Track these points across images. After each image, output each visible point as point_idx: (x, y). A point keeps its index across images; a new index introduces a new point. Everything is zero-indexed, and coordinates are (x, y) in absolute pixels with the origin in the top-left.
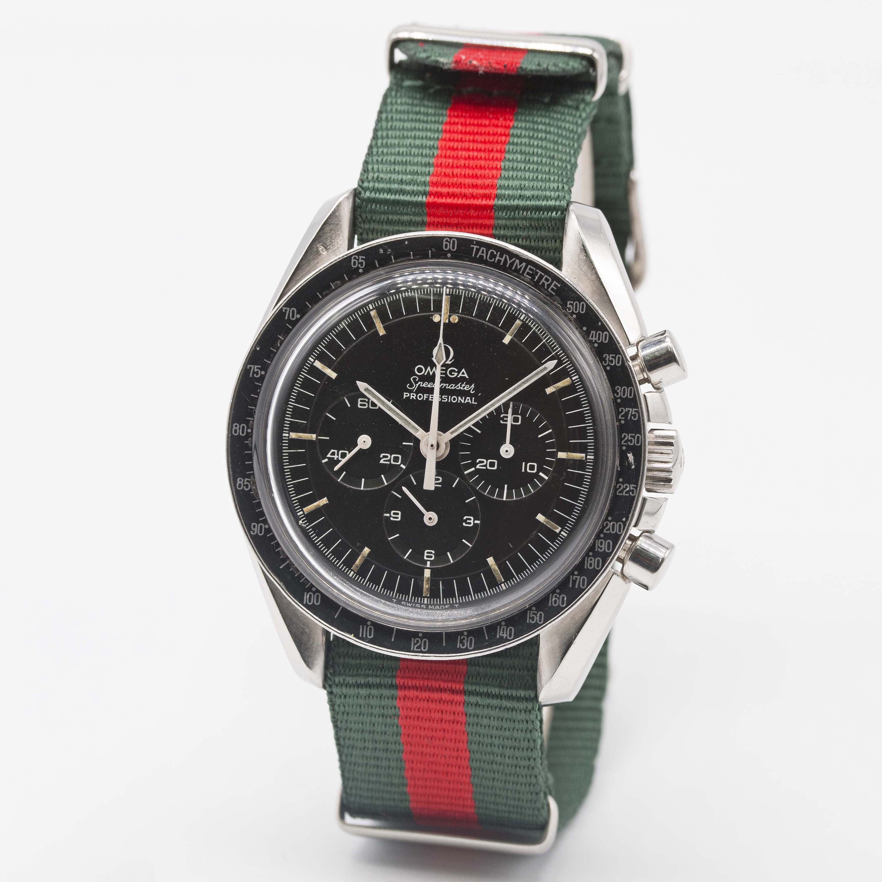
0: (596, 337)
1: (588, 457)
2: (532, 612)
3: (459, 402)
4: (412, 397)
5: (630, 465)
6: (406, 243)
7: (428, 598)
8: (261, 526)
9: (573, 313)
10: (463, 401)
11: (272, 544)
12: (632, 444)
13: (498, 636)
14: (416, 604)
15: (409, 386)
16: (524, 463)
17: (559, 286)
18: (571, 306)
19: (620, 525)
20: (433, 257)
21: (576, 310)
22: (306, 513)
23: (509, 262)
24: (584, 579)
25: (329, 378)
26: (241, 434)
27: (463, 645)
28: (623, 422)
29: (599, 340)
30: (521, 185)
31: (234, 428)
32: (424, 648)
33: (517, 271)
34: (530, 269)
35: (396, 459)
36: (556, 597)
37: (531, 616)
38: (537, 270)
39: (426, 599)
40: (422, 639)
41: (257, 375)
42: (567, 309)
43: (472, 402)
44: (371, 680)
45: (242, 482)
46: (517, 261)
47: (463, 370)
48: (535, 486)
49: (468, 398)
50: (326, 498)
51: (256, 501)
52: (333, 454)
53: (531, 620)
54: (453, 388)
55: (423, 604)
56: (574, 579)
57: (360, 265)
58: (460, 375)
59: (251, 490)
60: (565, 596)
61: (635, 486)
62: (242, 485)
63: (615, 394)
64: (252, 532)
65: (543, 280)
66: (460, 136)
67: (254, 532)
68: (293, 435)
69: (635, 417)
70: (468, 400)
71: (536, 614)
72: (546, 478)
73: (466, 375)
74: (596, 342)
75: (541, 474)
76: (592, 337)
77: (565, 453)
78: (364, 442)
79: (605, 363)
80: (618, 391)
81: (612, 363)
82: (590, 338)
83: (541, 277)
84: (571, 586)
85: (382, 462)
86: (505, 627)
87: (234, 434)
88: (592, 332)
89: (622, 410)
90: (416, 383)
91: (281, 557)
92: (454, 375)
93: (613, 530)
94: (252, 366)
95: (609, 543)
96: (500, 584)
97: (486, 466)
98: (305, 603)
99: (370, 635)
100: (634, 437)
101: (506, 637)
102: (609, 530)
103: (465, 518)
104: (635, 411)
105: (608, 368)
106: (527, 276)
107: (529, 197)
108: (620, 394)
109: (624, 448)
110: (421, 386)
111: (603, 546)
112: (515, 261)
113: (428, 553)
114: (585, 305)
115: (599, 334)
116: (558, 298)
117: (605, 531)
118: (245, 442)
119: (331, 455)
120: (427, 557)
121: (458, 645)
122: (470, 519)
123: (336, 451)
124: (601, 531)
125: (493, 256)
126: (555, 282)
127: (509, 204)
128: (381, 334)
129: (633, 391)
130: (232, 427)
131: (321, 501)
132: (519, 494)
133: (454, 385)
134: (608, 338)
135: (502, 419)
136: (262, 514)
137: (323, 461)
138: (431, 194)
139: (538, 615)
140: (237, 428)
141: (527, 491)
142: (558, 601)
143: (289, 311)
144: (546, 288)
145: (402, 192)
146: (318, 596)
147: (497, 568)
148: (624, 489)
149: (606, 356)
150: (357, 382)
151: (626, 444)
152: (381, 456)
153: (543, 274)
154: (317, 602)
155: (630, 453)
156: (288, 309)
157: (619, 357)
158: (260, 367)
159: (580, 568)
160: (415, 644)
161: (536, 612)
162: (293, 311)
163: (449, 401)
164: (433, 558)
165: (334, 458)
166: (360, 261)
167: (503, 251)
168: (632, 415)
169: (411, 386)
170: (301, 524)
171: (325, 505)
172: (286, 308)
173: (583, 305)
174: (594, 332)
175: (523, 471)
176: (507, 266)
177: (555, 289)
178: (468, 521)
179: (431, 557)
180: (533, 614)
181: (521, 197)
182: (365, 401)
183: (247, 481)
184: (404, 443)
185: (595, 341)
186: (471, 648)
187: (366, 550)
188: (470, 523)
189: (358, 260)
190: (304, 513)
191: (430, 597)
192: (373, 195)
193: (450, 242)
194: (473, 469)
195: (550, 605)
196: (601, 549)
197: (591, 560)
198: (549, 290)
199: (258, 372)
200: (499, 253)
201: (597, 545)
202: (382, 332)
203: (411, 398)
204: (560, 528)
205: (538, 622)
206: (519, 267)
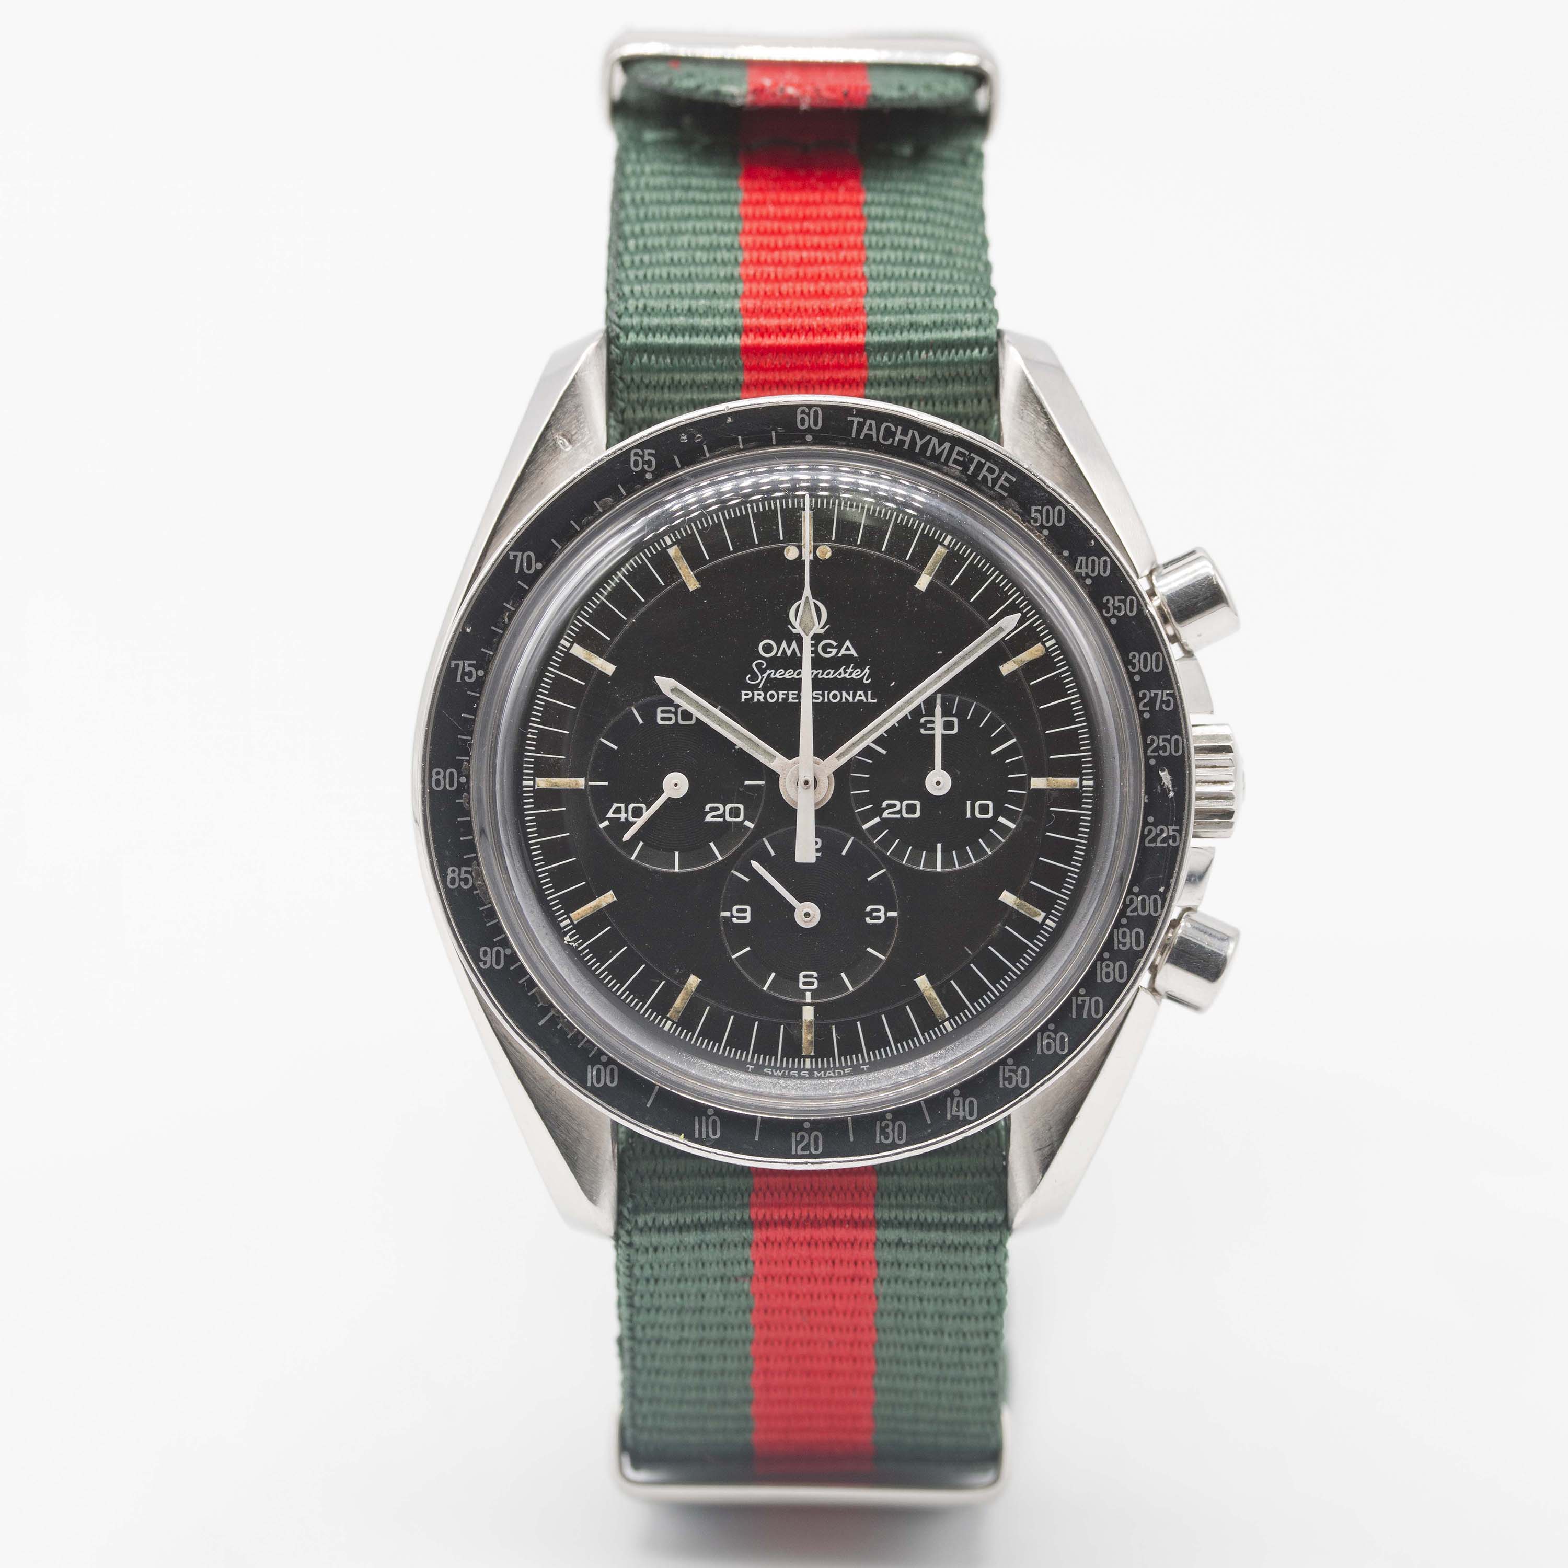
0: (1087, 567)
1: (1085, 783)
2: (1007, 1068)
3: (844, 700)
4: (756, 697)
5: (1165, 791)
6: (729, 420)
7: (811, 1057)
8: (498, 952)
9: (1042, 527)
10: (851, 699)
11: (520, 982)
12: (1167, 754)
13: (949, 1117)
14: (790, 1070)
15: (749, 679)
16: (968, 803)
17: (1014, 480)
18: (1038, 515)
19: (1155, 900)
20: (779, 443)
21: (1048, 522)
22: (575, 922)
23: (920, 443)
24: (1097, 1002)
25: (601, 674)
26: (448, 786)
27: (887, 1138)
28: (1147, 716)
29: (1093, 571)
30: (908, 304)
31: (434, 778)
32: (816, 1149)
33: (935, 457)
34: (959, 453)
35: (735, 813)
36: (1049, 1037)
37: (1006, 1076)
38: (972, 455)
39: (808, 1061)
40: (809, 1131)
41: (470, 678)
42: (1032, 521)
43: (867, 700)
44: (703, 1216)
45: (456, 875)
46: (935, 441)
47: (848, 643)
48: (991, 841)
49: (859, 693)
50: (611, 892)
51: (485, 907)
52: (618, 811)
53: (1006, 1083)
54: (830, 676)
55: (804, 1069)
56: (1079, 1002)
57: (646, 467)
58: (843, 652)
59: (474, 888)
60: (1065, 1035)
61: (1178, 828)
62: (457, 880)
63: (1130, 667)
64: (481, 964)
65: (984, 472)
66: (776, 225)
67: (485, 963)
68: (542, 783)
69: (1168, 706)
70: (860, 696)
71: (1015, 1072)
72: (1013, 826)
73: (853, 652)
74: (1087, 575)
75: (1001, 820)
76: (1080, 568)
77: (1045, 779)
78: (676, 785)
79: (1108, 612)
80: (1135, 661)
81: (1120, 611)
82: (1077, 570)
83: (980, 466)
84: (1074, 1016)
85: (708, 818)
86: (961, 1099)
87: (435, 788)
88: (1080, 558)
89: (1144, 695)
90: (763, 672)
91: (539, 1006)
92: (831, 652)
93: (1143, 909)
94: (461, 663)
95: (1138, 934)
96: (942, 1023)
97: (900, 812)
98: (589, 1084)
99: (714, 1134)
100: (1169, 741)
101: (964, 1117)
102: (1135, 909)
103: (869, 909)
104: (1167, 695)
105: (1114, 621)
106: (954, 466)
107: (927, 325)
108: (1139, 666)
109: (1152, 762)
110: (772, 676)
111: (1127, 940)
112: (930, 440)
113: (805, 977)
114: (1063, 510)
115: (1093, 561)
116: (1013, 503)
117: (1129, 913)
118: (457, 801)
119: (613, 813)
120: (805, 983)
121: (878, 1139)
122: (879, 910)
123: (623, 806)
124: (1122, 914)
125: (889, 434)
126: (1005, 474)
127: (894, 340)
128: (692, 588)
129: (1161, 659)
130: (431, 776)
131: (602, 897)
132: (964, 859)
133: (832, 671)
134: (1109, 567)
135: (924, 726)
136: (498, 929)
137: (602, 826)
138: (747, 330)
139: (1019, 1072)
140: (441, 777)
141: (979, 852)
142: (1053, 1045)
143: (521, 557)
144: (990, 484)
145: (694, 330)
146: (612, 1071)
147: (934, 994)
148: (1158, 835)
149: (1108, 600)
150: (656, 677)
151: (1156, 754)
152: (707, 808)
153: (983, 461)
154: (612, 1082)
155: (1164, 771)
156: (519, 554)
157: (1132, 601)
158: (474, 662)
159: (1089, 983)
160: (798, 1143)
161: (1015, 1068)
162: (529, 557)
163: (826, 700)
164: (815, 986)
165: (620, 818)
166: (646, 458)
167: (907, 424)
168: (1162, 702)
169: (754, 677)
170: (569, 942)
171: (610, 906)
172: (515, 553)
173: (1060, 511)
174: (1084, 558)
175: (968, 816)
176: (917, 450)
177: (1007, 485)
178: (875, 914)
179: (812, 984)
180: (1010, 1071)
181: (913, 326)
182: (669, 712)
183: (466, 872)
184: (747, 783)
185: (1087, 574)
186: (901, 1142)
187: (693, 981)
188: (879, 918)
189: (642, 457)
190: (572, 923)
191: (816, 1057)
192: (642, 339)
193: (808, 415)
194: (877, 820)
195: (1039, 1052)
196: (1124, 945)
197: (1108, 966)
198: (997, 488)
199: (471, 672)
200: (900, 428)
201: (1116, 939)
202: (693, 585)
203: (755, 700)
204: (1043, 914)
205: (1020, 1085)
206: (938, 451)
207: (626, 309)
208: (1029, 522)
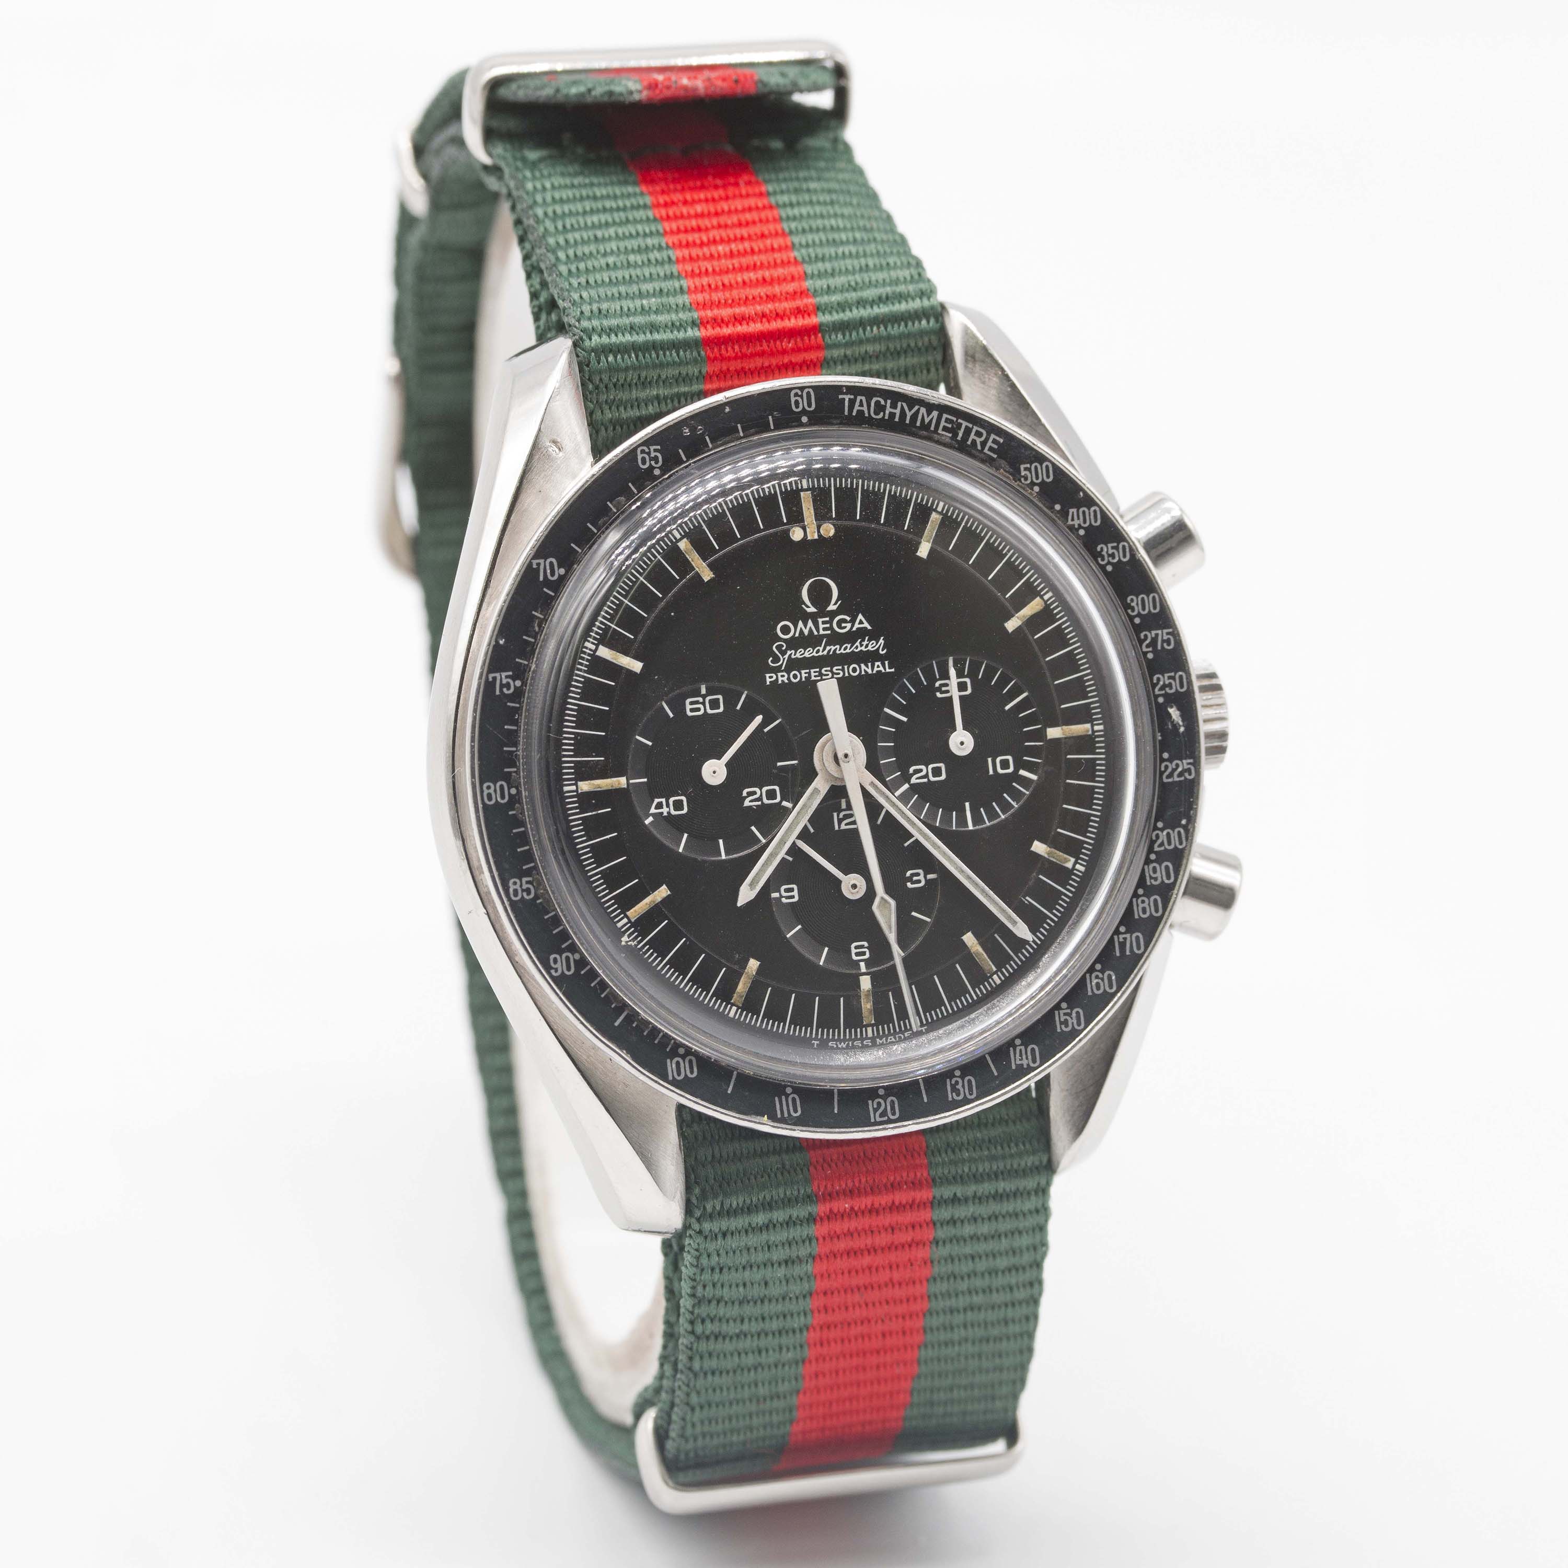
0: (1078, 518)
1: (1096, 728)
2: (1062, 1012)
3: (863, 673)
4: (780, 679)
5: (1175, 727)
6: (727, 410)
7: (872, 1025)
8: (568, 958)
9: (1033, 484)
10: (869, 671)
11: (592, 985)
12: (1173, 691)
13: (1014, 1067)
14: (854, 1040)
15: (772, 662)
16: (990, 760)
17: (1002, 441)
18: (1028, 473)
19: (1179, 833)
20: (777, 427)
21: (1037, 478)
22: (633, 920)
23: (909, 414)
24: (1137, 938)
25: (630, 673)
26: (499, 799)
27: (958, 1095)
28: (1150, 656)
29: (1085, 522)
30: (849, 282)
31: (486, 792)
32: (894, 1114)
33: (925, 427)
34: (947, 420)
35: (772, 795)
36: (1097, 977)
37: (1062, 1020)
38: (960, 421)
39: (870, 1029)
40: (884, 1098)
41: (509, 689)
42: (1022, 479)
43: (885, 669)
45: (517, 887)
46: (923, 410)
47: (860, 617)
48: (1016, 795)
49: (877, 664)
50: (664, 886)
51: (550, 915)
52: (660, 806)
53: (1063, 1026)
54: (848, 651)
55: (867, 1038)
56: (1121, 940)
57: (653, 463)
58: (857, 626)
59: (537, 897)
60: (1112, 973)
61: (1191, 761)
62: (520, 891)
63: (1129, 611)
64: (553, 972)
65: (972, 436)
66: (694, 223)
67: (556, 970)
68: (585, 786)
69: (1169, 644)
70: (878, 667)
71: (1070, 1015)
72: (1034, 777)
73: (866, 625)
74: (1080, 527)
75: (1022, 772)
76: (1073, 520)
77: (1059, 728)
78: (714, 772)
79: (1103, 560)
80: (1133, 604)
81: (1114, 558)
82: (1070, 522)
83: (968, 431)
84: (1118, 954)
85: (747, 803)
86: (1023, 1048)
87: (488, 803)
88: (1071, 511)
89: (1146, 636)
90: (783, 653)
91: (613, 1006)
92: (845, 627)
93: (1169, 843)
94: (497, 675)
95: (1167, 868)
96: (991, 977)
97: (926, 776)
98: (671, 1078)
99: (796, 1111)
100: (1173, 678)
101: (1028, 1065)
102: (1162, 844)
103: (908, 874)
104: (1168, 634)
105: (1109, 568)
106: (944, 433)
108: (1138, 609)
109: (1161, 700)
110: (793, 657)
111: (1158, 875)
112: (918, 410)
113: (856, 947)
114: (1050, 466)
115: (1084, 512)
116: (1003, 463)
117: (1156, 849)
118: (510, 813)
119: (656, 808)
120: (857, 954)
121: (950, 1096)
122: (918, 874)
123: (663, 800)
124: (1150, 850)
125: (880, 408)
126: (993, 436)
127: (846, 318)
128: (706, 578)
129: (1157, 600)
130: (482, 792)
131: (656, 892)
132: (992, 815)
133: (849, 646)
134: (1099, 517)
135: (939, 689)
136: (565, 935)
137: (647, 822)
139: (1074, 1015)
140: (492, 791)
141: (1006, 807)
142: (1102, 984)
143: (544, 565)
144: (979, 447)
145: (654, 327)
146: (691, 1062)
147: (980, 950)
148: (1174, 770)
149: (1102, 549)
151: (1163, 692)
152: (745, 793)
153: (971, 426)
154: (692, 1072)
155: (1172, 707)
156: (542, 561)
157: (1124, 547)
158: (510, 673)
159: (1128, 919)
160: (875, 1110)
161: (1069, 1011)
162: (551, 564)
163: (847, 675)
164: (867, 956)
165: (662, 813)
166: (653, 455)
167: (896, 397)
168: (1163, 641)
169: (776, 659)
170: (627, 942)
171: (664, 900)
172: (538, 561)
173: (1047, 467)
174: (1075, 510)
175: (991, 772)
176: (907, 422)
177: (996, 447)
178: (915, 878)
179: (864, 954)
180: (1065, 1014)
181: (861, 303)
182: (697, 702)
183: (527, 882)
184: (779, 764)
185: (1079, 525)
186: (973, 1097)
187: (753, 965)
188: (919, 881)
189: (649, 454)
190: (630, 921)
191: (877, 1024)
192: (605, 340)
193: (801, 397)
194: (906, 786)
195: (1090, 993)
196: (1156, 879)
197: (1143, 902)
198: (986, 451)
199: (508, 684)
200: (889, 402)
201: (1147, 875)
202: (707, 575)
203: (780, 682)
204: (1073, 860)
205: (1076, 1027)
206: (927, 420)
207: (582, 313)
208: (1020, 480)
